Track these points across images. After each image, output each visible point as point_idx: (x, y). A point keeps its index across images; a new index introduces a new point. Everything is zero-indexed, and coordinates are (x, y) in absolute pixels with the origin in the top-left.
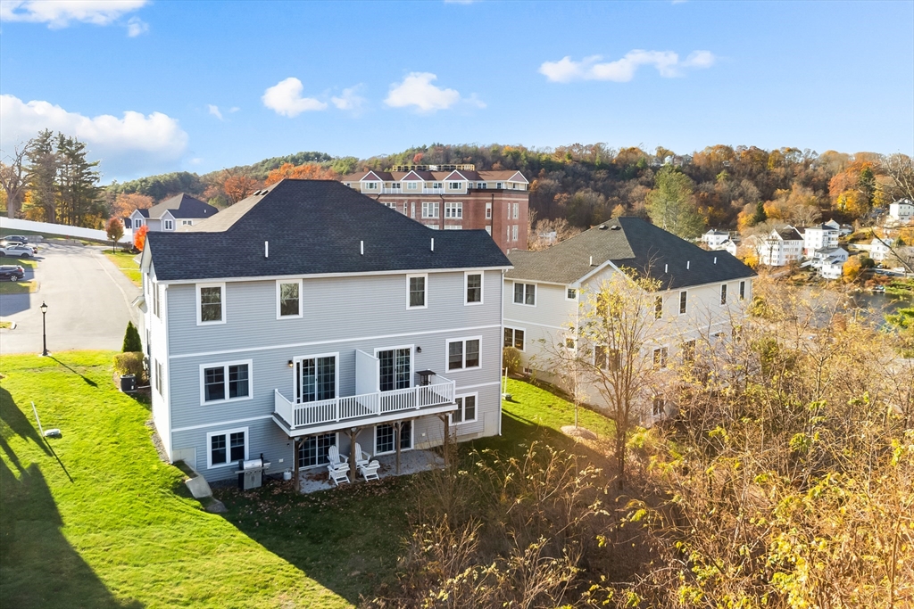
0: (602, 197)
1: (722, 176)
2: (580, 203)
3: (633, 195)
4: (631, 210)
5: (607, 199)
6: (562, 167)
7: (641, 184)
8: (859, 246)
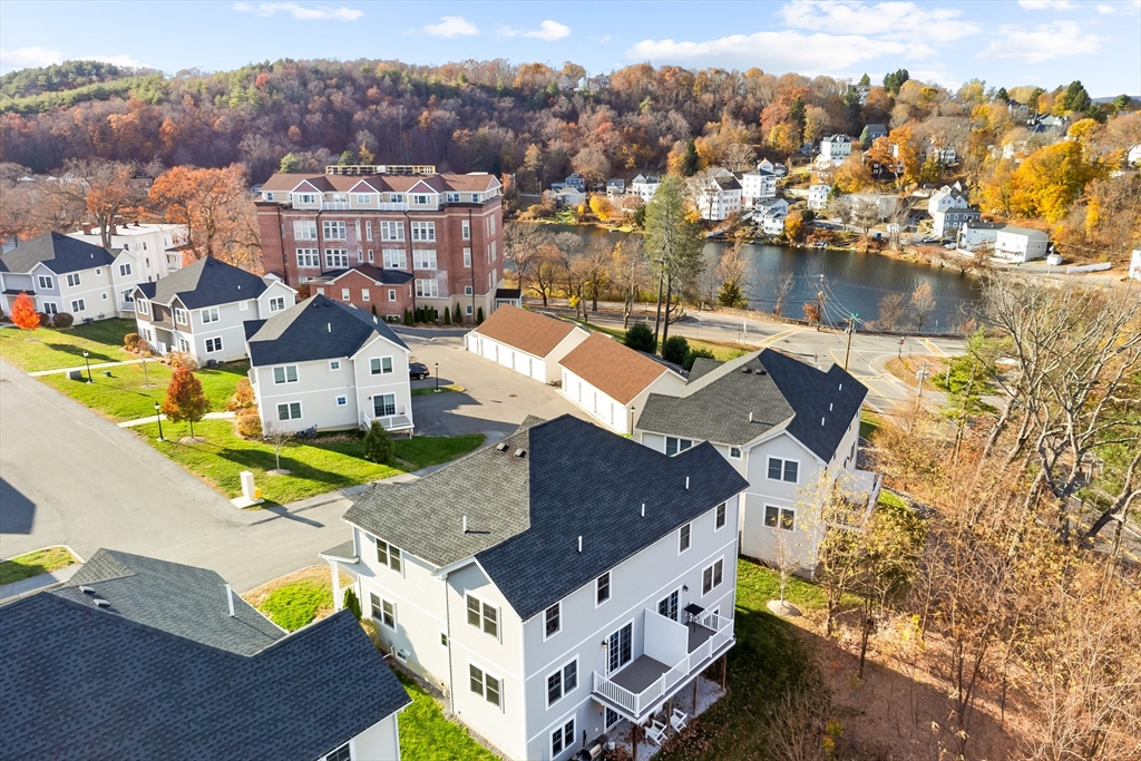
0: (511, 134)
1: (646, 104)
2: (485, 141)
3: (548, 130)
4: (546, 150)
5: (516, 136)
6: (455, 92)
7: (555, 116)
8: (796, 192)
